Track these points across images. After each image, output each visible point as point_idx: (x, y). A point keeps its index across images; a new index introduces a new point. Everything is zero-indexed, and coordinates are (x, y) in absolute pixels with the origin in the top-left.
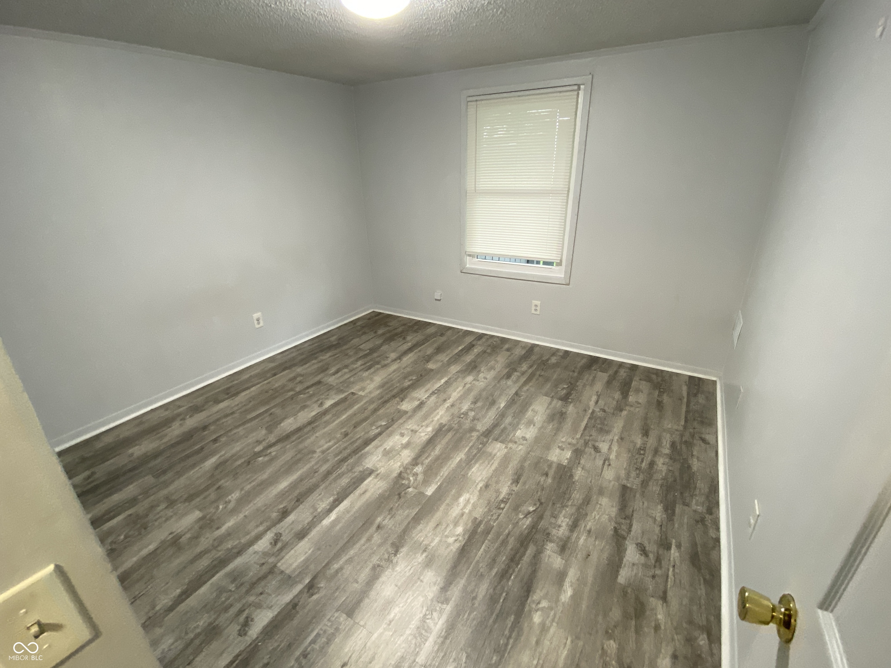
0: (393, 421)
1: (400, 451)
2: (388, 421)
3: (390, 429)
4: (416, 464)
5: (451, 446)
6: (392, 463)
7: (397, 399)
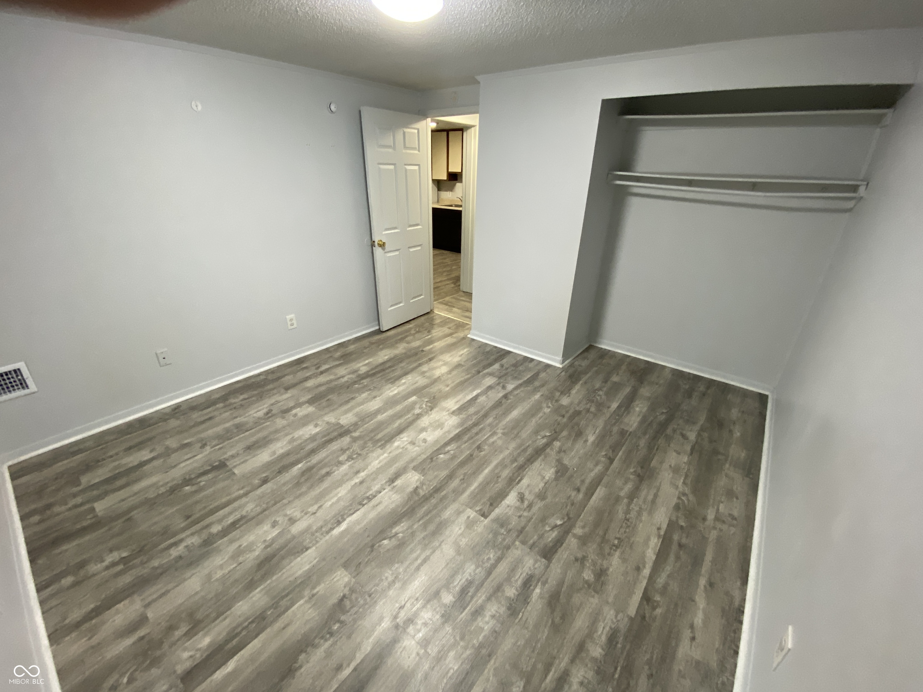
0: (432, 459)
1: (429, 426)
2: (437, 459)
3: (435, 449)
4: (418, 415)
5: (385, 425)
6: (437, 417)
7: (422, 493)
